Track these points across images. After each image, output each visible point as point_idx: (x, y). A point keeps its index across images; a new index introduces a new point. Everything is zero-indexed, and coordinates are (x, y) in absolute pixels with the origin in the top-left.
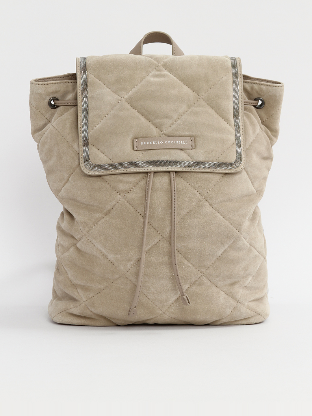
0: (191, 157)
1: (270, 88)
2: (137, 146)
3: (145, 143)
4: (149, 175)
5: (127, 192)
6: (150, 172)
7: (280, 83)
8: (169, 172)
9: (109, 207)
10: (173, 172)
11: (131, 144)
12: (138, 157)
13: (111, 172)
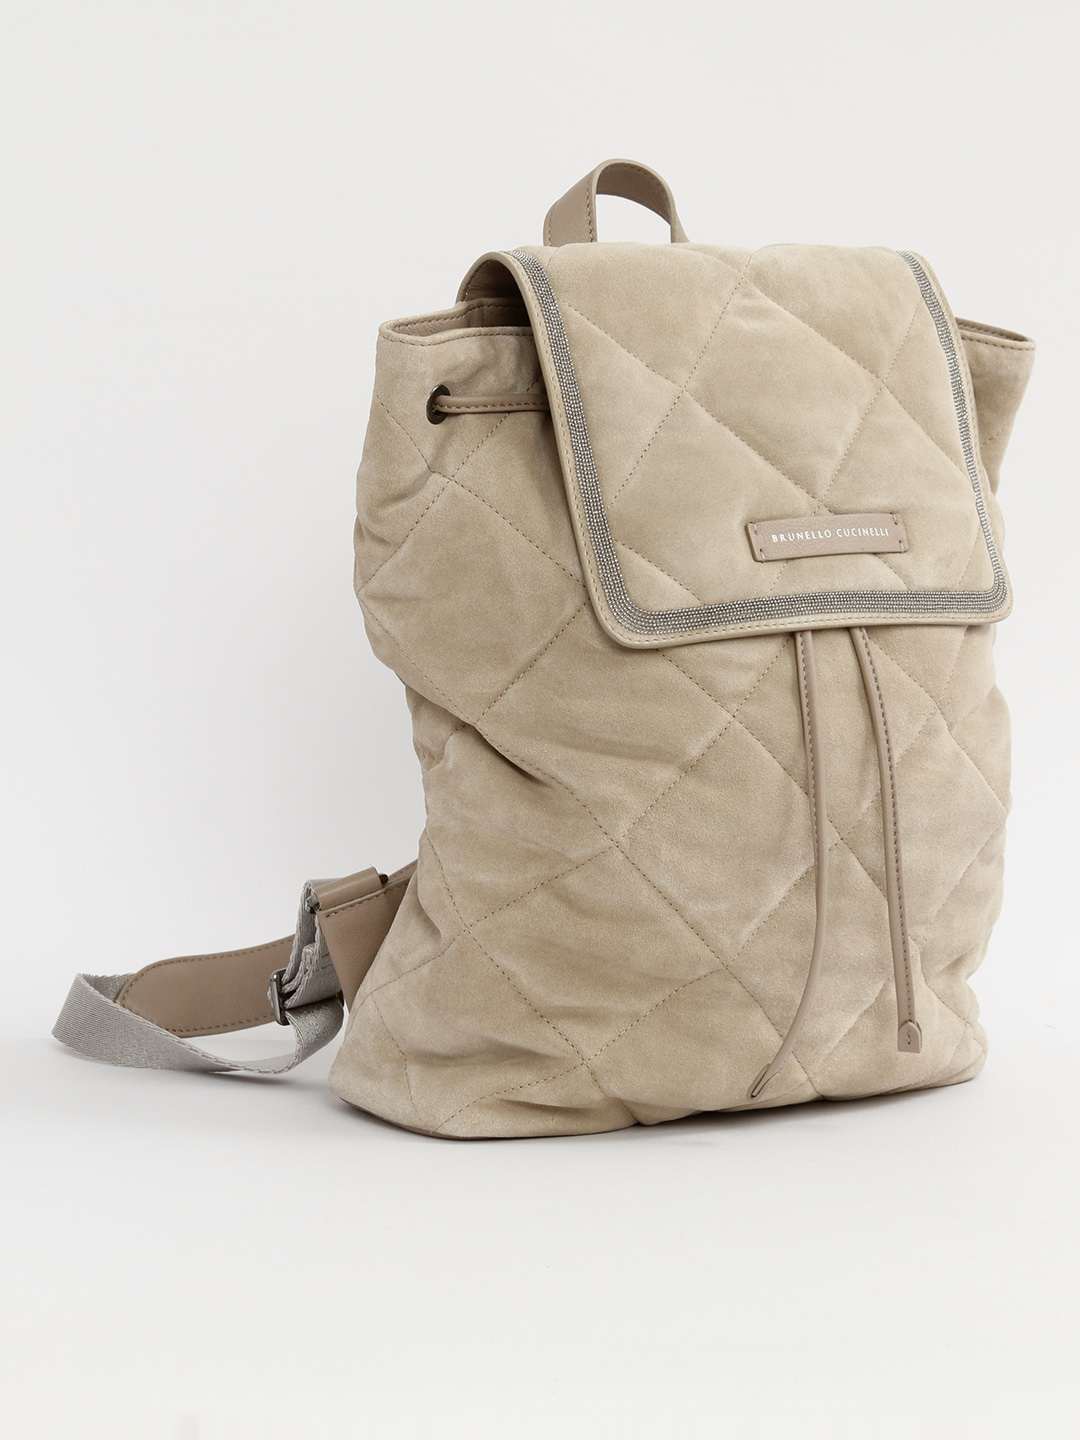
0: (907, 579)
1: (1003, 353)
2: (761, 547)
3: (782, 537)
4: (799, 639)
5: (743, 697)
6: (803, 632)
7: (1022, 339)
8: (848, 629)
9: (694, 750)
10: (860, 627)
11: (745, 539)
12: (769, 582)
13: (697, 636)
